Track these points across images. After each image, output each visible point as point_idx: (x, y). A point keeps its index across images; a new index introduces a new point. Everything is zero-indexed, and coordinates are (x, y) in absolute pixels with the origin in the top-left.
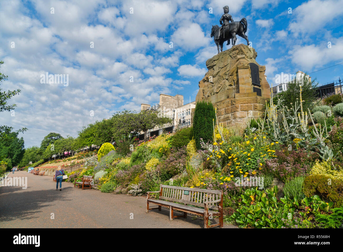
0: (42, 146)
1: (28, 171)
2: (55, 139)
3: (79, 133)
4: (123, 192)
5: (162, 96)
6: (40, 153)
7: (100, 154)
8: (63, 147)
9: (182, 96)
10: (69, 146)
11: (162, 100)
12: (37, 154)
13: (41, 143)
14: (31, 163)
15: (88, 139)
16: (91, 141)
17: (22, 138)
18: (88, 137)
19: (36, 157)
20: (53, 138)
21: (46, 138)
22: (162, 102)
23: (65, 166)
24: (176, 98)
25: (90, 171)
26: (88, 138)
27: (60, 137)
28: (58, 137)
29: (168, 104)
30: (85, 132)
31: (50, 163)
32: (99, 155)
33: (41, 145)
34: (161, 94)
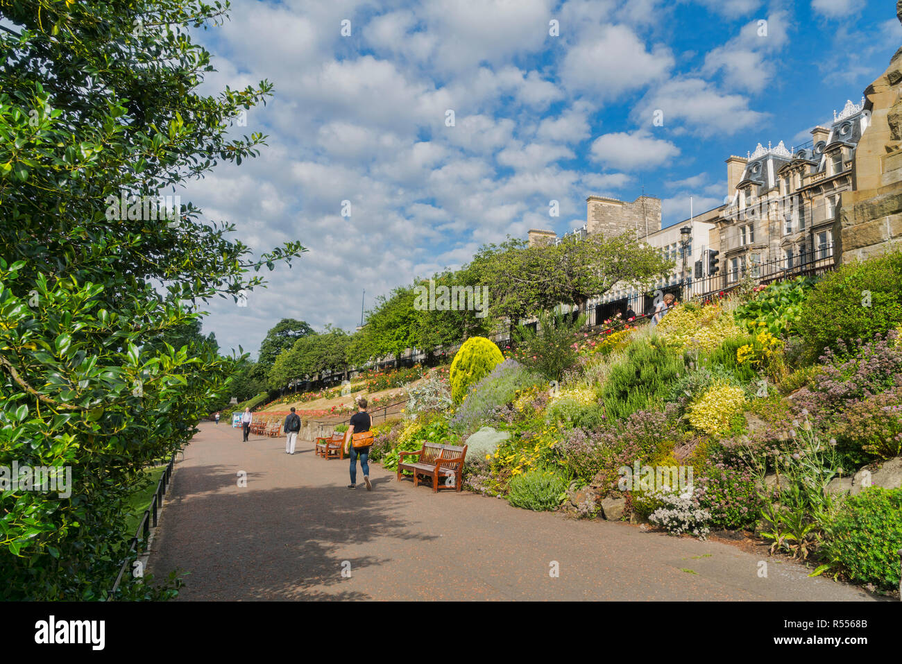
0: (263, 356)
1: (231, 423)
2: (294, 336)
3: (369, 315)
4: (610, 512)
5: (592, 202)
6: (259, 375)
7: (459, 373)
8: (320, 357)
9: (657, 200)
10: (335, 354)
11: (595, 217)
12: (252, 377)
13: (260, 346)
14: (234, 401)
15: (394, 334)
16: (402, 338)
17: (213, 335)
18: (394, 328)
19: (248, 386)
20: (291, 333)
21: (272, 333)
22: (595, 222)
23: (339, 409)
24: (636, 206)
25: (436, 428)
26: (393, 331)
27: (309, 331)
28: (303, 331)
29: (611, 227)
30: (384, 313)
31: (288, 403)
32: (454, 376)
33: (260, 353)
34: (592, 198)
